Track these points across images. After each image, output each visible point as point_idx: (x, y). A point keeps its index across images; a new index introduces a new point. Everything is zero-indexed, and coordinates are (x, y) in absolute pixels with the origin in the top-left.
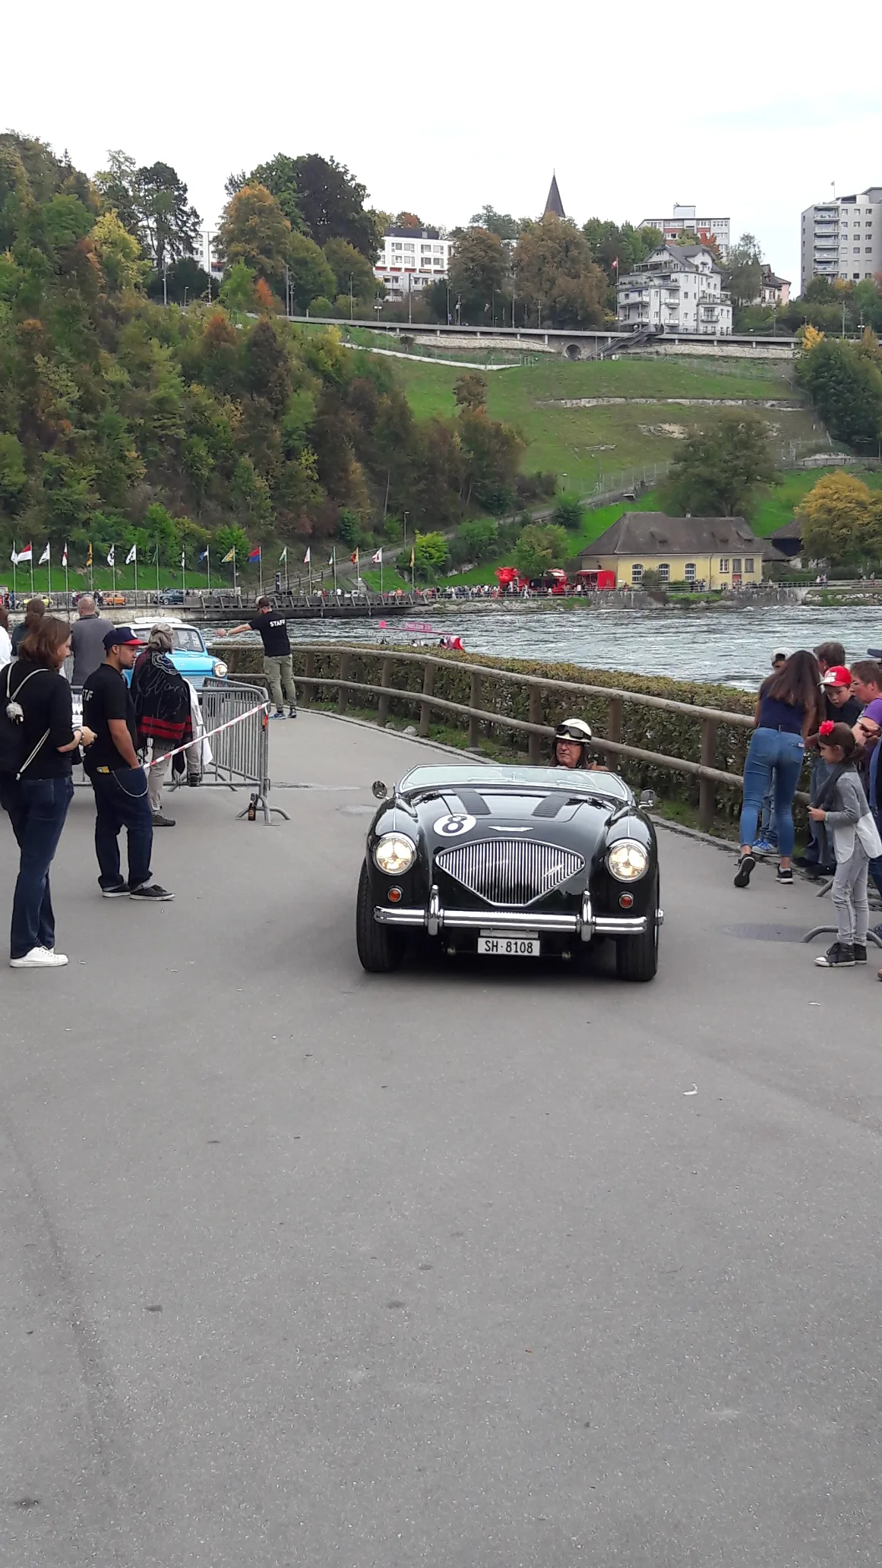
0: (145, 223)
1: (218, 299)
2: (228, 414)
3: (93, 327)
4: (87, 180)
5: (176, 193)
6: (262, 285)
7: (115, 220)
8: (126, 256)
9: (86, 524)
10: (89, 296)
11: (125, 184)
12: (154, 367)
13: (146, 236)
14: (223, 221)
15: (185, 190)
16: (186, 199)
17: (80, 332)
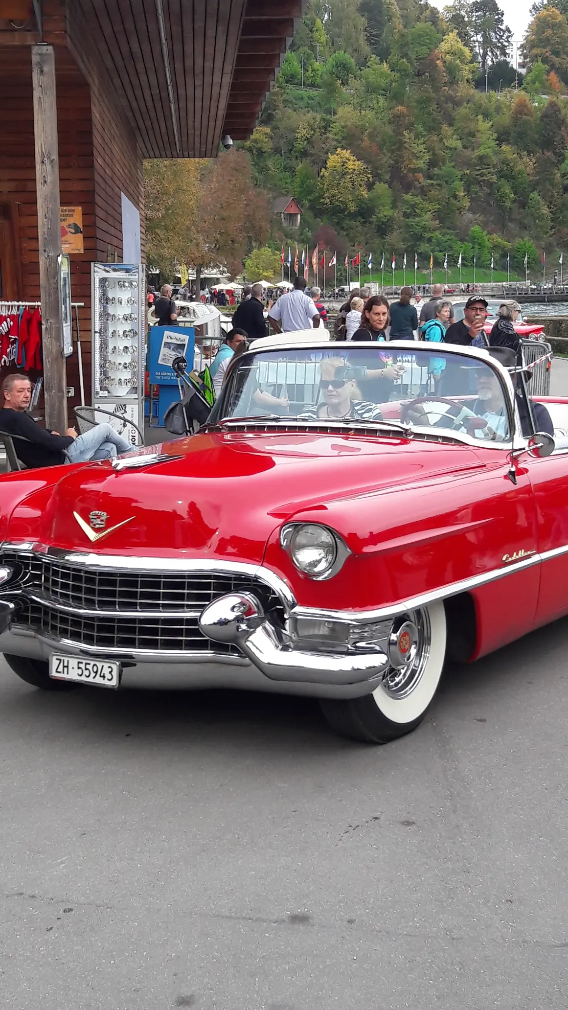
0: (474, 38)
1: (522, 86)
2: (526, 165)
3: (439, 110)
4: (438, 12)
5: (496, 17)
6: (553, 77)
7: (456, 37)
8: (462, 61)
9: (430, 240)
10: (436, 89)
11: (463, 13)
12: (478, 135)
13: (475, 47)
14: (527, 34)
15: (502, 15)
16: (503, 21)
17: (430, 114)
